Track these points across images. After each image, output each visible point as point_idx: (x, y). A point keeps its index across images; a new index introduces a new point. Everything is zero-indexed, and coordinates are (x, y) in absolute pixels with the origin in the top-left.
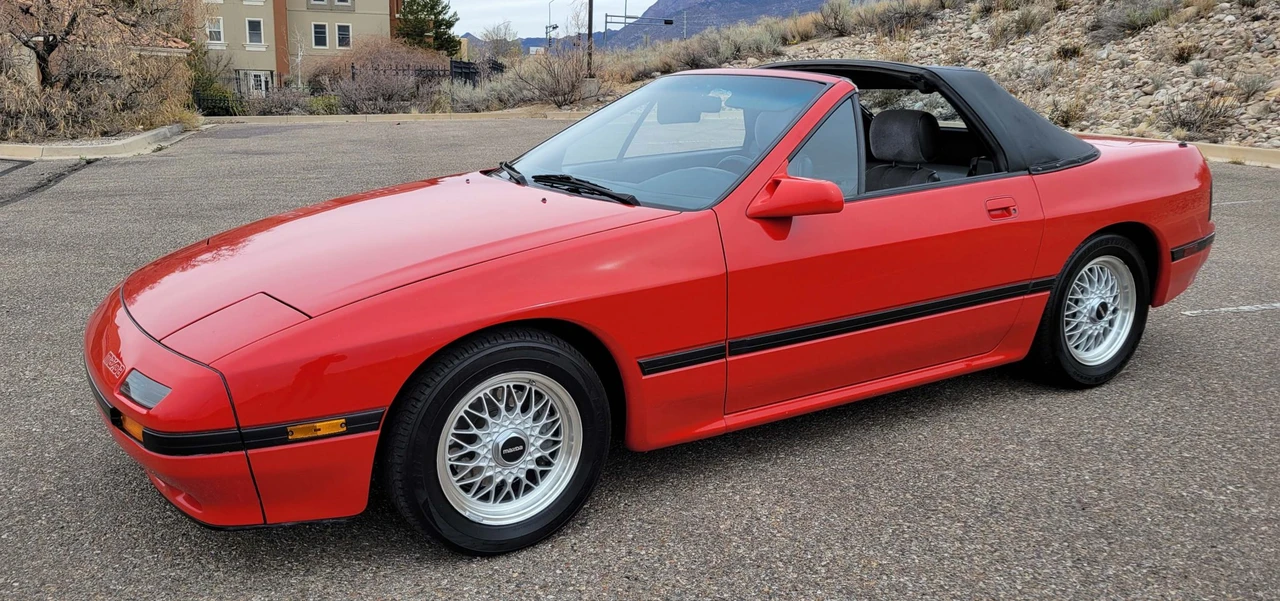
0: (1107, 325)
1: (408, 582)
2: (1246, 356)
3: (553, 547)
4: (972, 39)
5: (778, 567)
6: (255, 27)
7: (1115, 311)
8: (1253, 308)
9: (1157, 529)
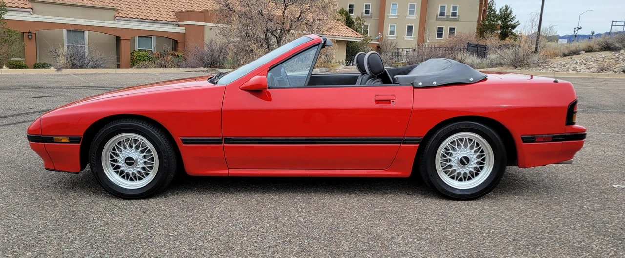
6: (410, 29)
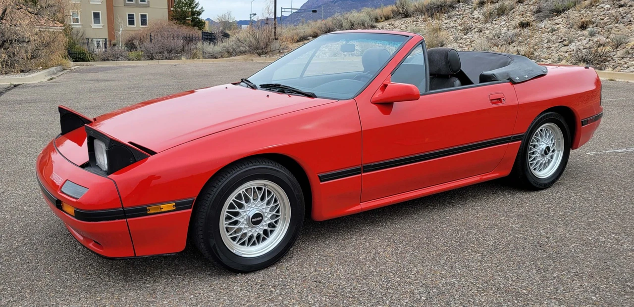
0: (550, 158)
1: (206, 285)
2: (619, 174)
3: (276, 268)
4: (474, 18)
5: (390, 275)
6: (96, 15)
7: (553, 151)
8: (622, 151)
9: (577, 255)
